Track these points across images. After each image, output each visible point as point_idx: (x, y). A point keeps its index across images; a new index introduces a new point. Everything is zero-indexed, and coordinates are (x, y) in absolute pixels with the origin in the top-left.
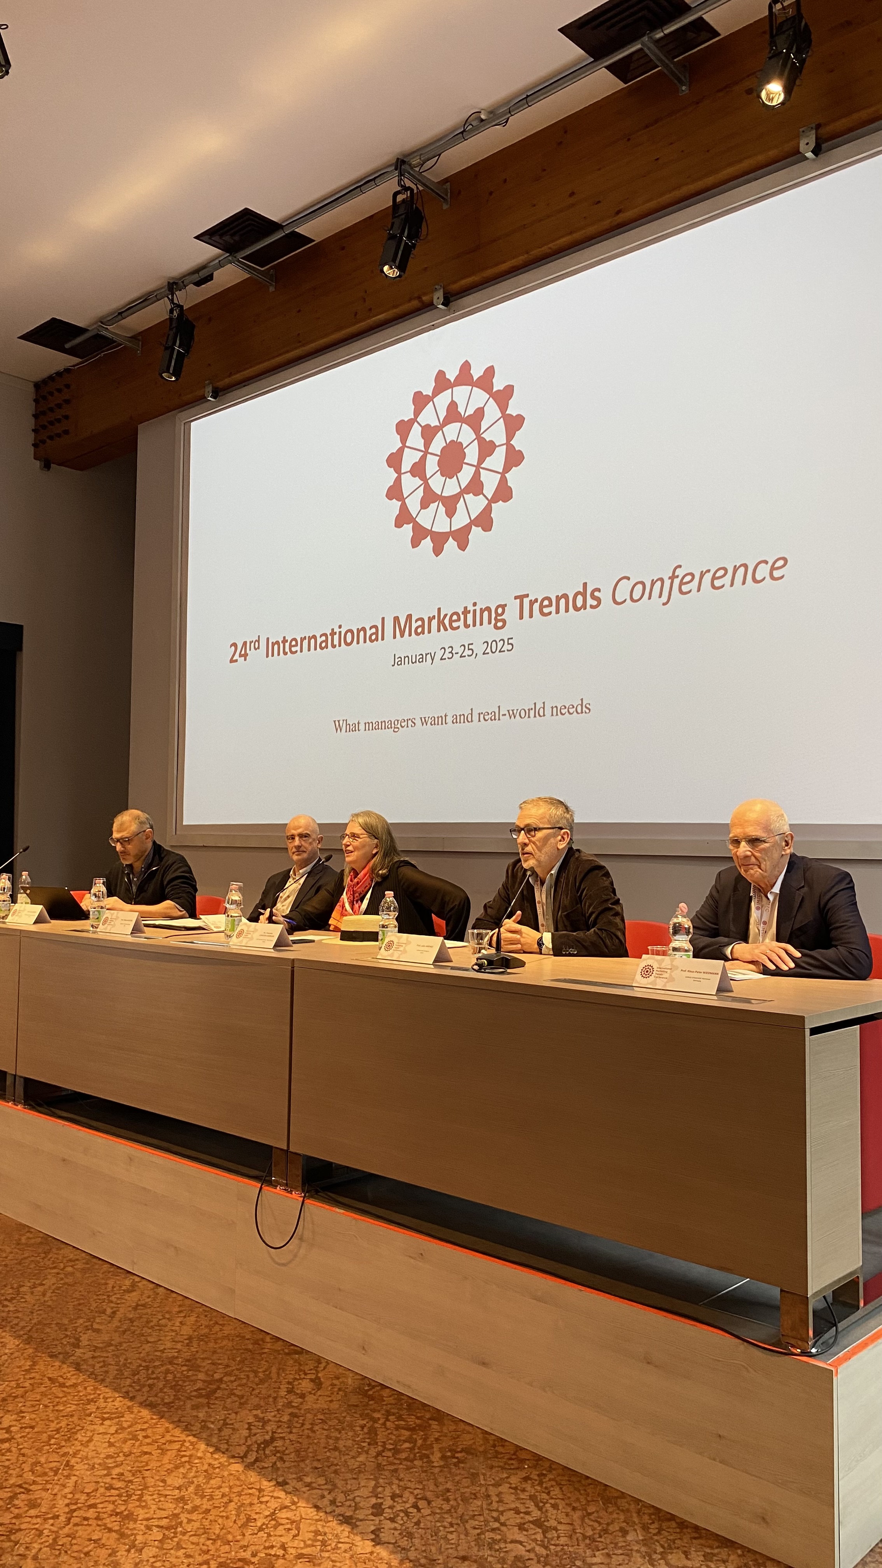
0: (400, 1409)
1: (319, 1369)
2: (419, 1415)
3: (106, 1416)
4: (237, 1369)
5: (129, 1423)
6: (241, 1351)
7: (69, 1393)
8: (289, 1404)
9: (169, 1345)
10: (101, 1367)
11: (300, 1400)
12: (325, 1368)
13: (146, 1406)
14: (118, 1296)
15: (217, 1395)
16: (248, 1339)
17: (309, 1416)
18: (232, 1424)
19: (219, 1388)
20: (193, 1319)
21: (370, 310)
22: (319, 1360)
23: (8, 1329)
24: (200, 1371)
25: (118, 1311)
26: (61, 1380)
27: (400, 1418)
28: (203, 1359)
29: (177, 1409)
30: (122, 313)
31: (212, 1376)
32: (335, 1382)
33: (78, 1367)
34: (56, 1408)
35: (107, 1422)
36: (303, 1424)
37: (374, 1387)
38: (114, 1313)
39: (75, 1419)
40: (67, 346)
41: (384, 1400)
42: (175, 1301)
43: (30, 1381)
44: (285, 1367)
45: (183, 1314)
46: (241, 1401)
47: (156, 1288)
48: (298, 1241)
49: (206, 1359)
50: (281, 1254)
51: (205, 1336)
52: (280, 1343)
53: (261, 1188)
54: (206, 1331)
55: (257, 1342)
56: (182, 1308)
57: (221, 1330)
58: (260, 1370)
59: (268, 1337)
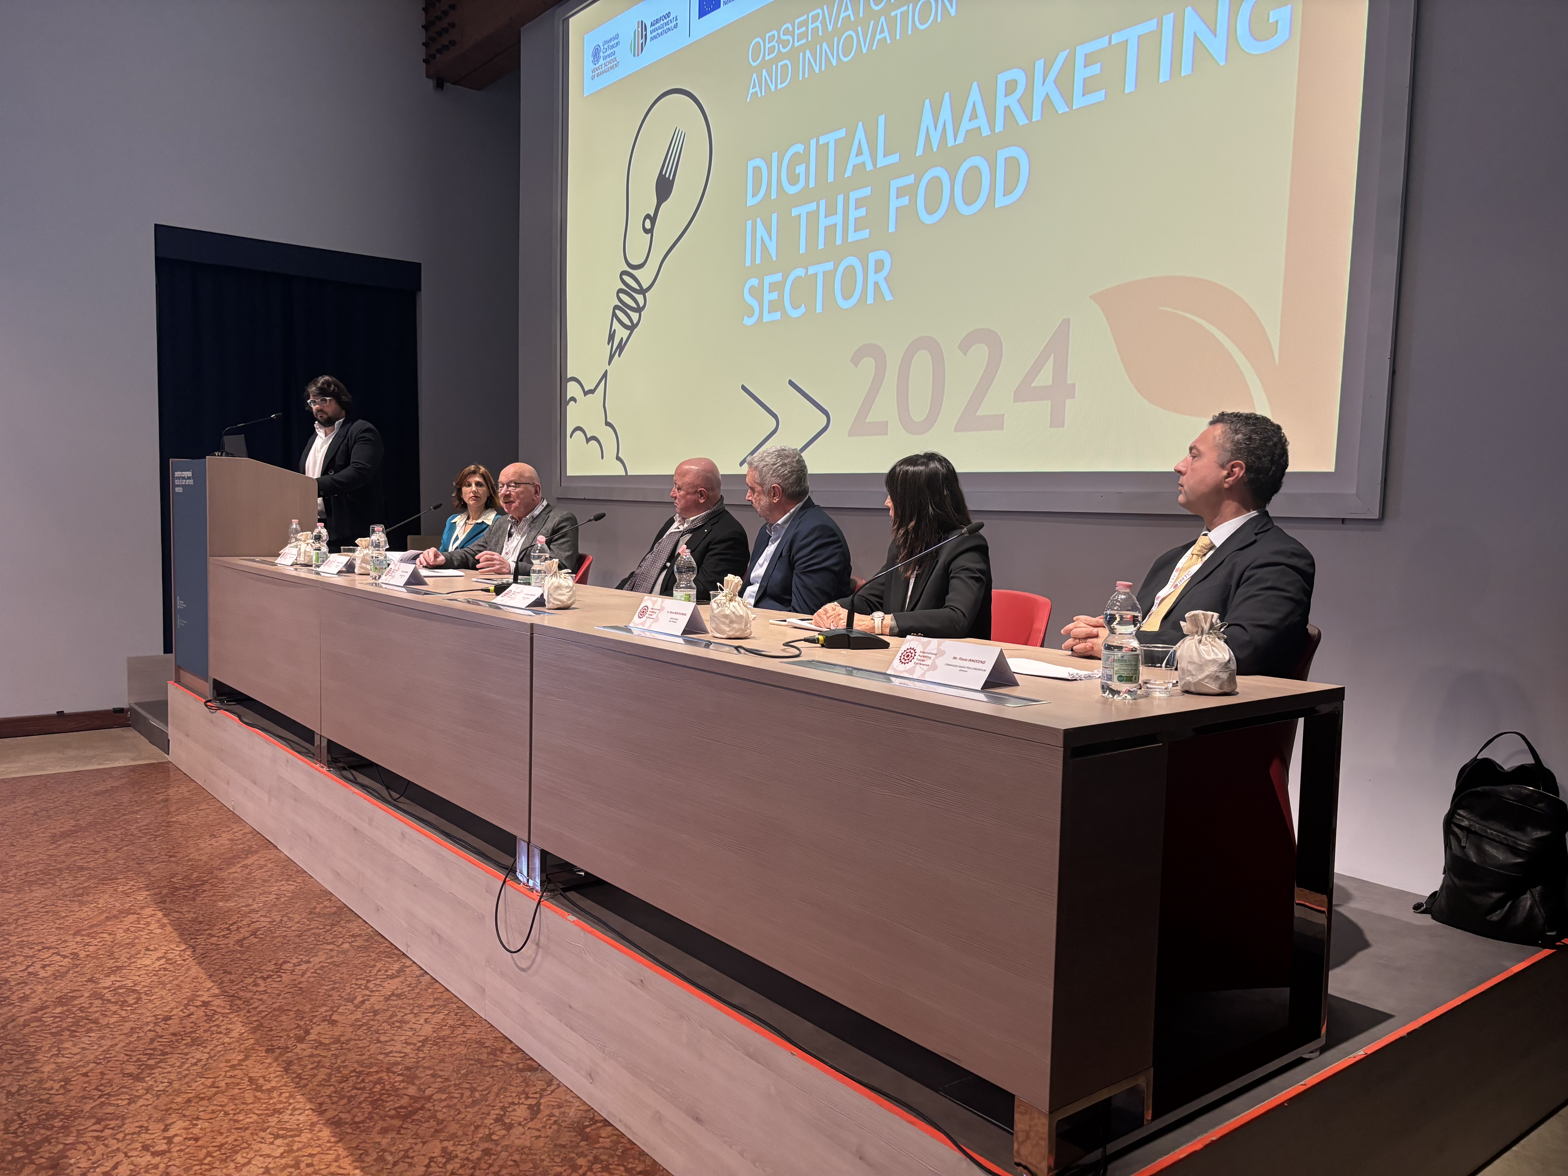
0: (612, 1156)
1: (545, 1093)
2: (630, 1166)
3: (281, 1132)
4: (455, 1085)
5: (300, 1145)
6: (472, 1062)
7: (260, 1099)
8: (488, 1138)
9: (399, 1047)
10: (312, 1069)
11: (503, 1132)
12: (553, 1092)
13: (331, 1123)
14: (378, 982)
16: (486, 1047)
17: (504, 1155)
18: (412, 1158)
19: (422, 1108)
20: (441, 1016)
22: (550, 1080)
23: (242, 1013)
24: (414, 1084)
25: (368, 1000)
26: (261, 1081)
28: (425, 1068)
29: (362, 1131)
31: (424, 1091)
32: (556, 1112)
33: (287, 1067)
34: (235, 1118)
35: (279, 1142)
36: (491, 1165)
37: (596, 1122)
38: (363, 1002)
39: (247, 1134)
41: (598, 1142)
42: (432, 993)
43: (228, 1081)
44: (508, 1087)
45: (433, 1010)
46: (438, 1128)
47: (422, 975)
48: (535, 947)
49: (429, 1068)
50: (516, 959)
51: (444, 1039)
52: (519, 1055)
53: (504, 882)
54: (448, 1032)
55: (495, 1052)
56: (436, 1003)
57: (464, 1033)
58: (479, 1088)
59: (509, 1046)
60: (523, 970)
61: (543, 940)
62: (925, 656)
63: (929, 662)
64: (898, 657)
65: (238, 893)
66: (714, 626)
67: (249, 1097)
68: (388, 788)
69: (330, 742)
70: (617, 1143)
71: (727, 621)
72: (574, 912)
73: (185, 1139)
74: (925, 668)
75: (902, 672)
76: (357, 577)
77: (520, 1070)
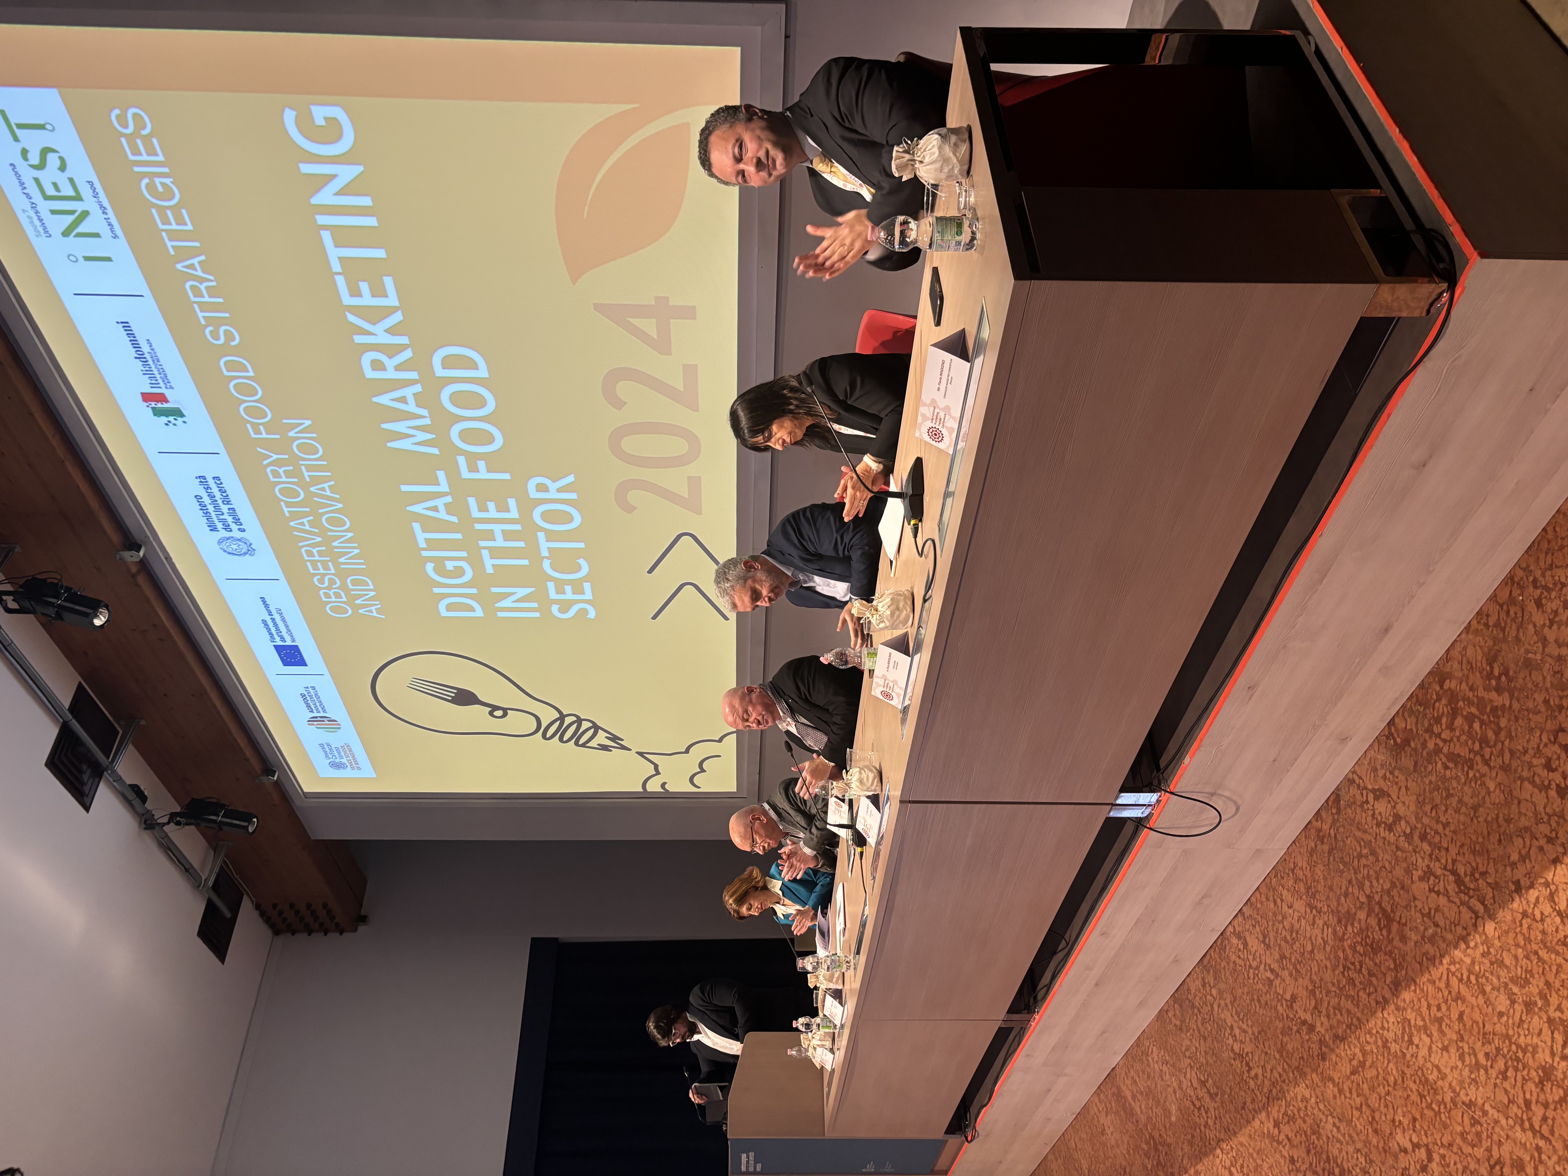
0: (1425, 715)
1: (1362, 784)
2: (1434, 697)
3: (1406, 1038)
4: (1355, 873)
5: (1419, 1019)
6: (1331, 859)
7: (1373, 1062)
8: (1409, 837)
9: (1317, 932)
10: (1341, 1015)
11: (1403, 823)
12: (1360, 778)
13: (1396, 991)
14: (1251, 957)
15: (1389, 909)
16: (1316, 846)
17: (1426, 820)
18: (1430, 909)
19: (1379, 903)
20: (1285, 893)
21: (154, 625)
22: (1349, 781)
23: (1285, 1088)
24: (1355, 914)
25: (1270, 965)
26: (1355, 1063)
27: (1438, 720)
28: (1338, 904)
29: (1404, 960)
30: (186, 868)
31: (1363, 903)
32: (1381, 773)
33: (1340, 1039)
34: (1392, 1084)
35: (1416, 1040)
36: (1437, 832)
37: (1391, 734)
38: (1272, 971)
39: (1408, 1072)
40: (228, 915)
41: (1411, 730)
42: (1262, 903)
43: (1355, 1095)
44: (1356, 821)
45: (1279, 901)
46: (1399, 886)
47: (1243, 915)
48: (1214, 798)
49: (1338, 900)
50: (1228, 816)
51: (1308, 889)
52: (1323, 814)
53: (1151, 829)
54: (1301, 885)
55: (1321, 839)
56: (1271, 898)
57: (1301, 868)
58: (1358, 849)
59: (1314, 823)
60: (1238, 809)
61: (1208, 789)
62: (936, 418)
63: (942, 415)
64: (936, 444)
65: (1162, 1102)
66: (901, 626)
67: (1370, 1073)
68: (1055, 953)
69: (1011, 1011)
70: (1411, 712)
71: (897, 613)
72: (1181, 759)
73: (1414, 1131)
74: (947, 417)
75: (951, 440)
76: (847, 986)
77: (1339, 812)
